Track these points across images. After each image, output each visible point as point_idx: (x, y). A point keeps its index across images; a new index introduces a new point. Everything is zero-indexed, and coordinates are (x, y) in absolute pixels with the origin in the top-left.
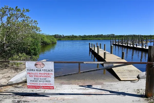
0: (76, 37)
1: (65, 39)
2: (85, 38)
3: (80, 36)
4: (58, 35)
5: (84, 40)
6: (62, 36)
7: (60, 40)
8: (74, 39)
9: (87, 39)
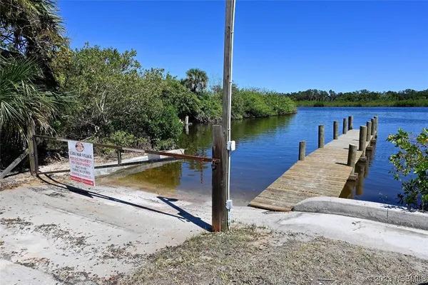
0: (374, 96)
1: (338, 103)
2: (410, 101)
3: (389, 92)
4: (316, 91)
5: (404, 105)
6: (328, 93)
7: (320, 106)
8: (367, 104)
9: (415, 101)
